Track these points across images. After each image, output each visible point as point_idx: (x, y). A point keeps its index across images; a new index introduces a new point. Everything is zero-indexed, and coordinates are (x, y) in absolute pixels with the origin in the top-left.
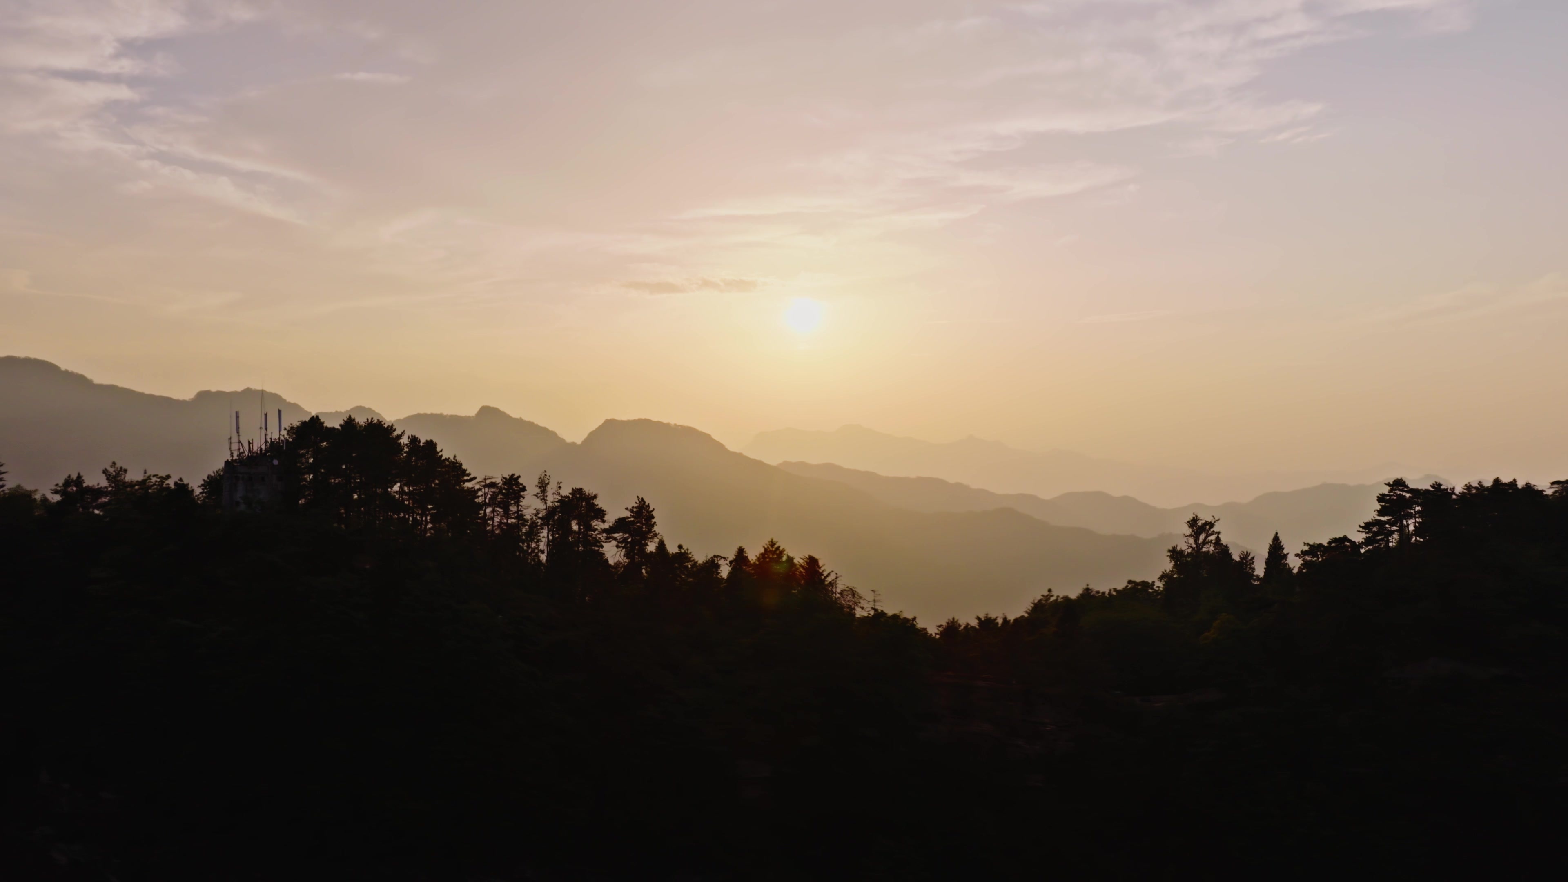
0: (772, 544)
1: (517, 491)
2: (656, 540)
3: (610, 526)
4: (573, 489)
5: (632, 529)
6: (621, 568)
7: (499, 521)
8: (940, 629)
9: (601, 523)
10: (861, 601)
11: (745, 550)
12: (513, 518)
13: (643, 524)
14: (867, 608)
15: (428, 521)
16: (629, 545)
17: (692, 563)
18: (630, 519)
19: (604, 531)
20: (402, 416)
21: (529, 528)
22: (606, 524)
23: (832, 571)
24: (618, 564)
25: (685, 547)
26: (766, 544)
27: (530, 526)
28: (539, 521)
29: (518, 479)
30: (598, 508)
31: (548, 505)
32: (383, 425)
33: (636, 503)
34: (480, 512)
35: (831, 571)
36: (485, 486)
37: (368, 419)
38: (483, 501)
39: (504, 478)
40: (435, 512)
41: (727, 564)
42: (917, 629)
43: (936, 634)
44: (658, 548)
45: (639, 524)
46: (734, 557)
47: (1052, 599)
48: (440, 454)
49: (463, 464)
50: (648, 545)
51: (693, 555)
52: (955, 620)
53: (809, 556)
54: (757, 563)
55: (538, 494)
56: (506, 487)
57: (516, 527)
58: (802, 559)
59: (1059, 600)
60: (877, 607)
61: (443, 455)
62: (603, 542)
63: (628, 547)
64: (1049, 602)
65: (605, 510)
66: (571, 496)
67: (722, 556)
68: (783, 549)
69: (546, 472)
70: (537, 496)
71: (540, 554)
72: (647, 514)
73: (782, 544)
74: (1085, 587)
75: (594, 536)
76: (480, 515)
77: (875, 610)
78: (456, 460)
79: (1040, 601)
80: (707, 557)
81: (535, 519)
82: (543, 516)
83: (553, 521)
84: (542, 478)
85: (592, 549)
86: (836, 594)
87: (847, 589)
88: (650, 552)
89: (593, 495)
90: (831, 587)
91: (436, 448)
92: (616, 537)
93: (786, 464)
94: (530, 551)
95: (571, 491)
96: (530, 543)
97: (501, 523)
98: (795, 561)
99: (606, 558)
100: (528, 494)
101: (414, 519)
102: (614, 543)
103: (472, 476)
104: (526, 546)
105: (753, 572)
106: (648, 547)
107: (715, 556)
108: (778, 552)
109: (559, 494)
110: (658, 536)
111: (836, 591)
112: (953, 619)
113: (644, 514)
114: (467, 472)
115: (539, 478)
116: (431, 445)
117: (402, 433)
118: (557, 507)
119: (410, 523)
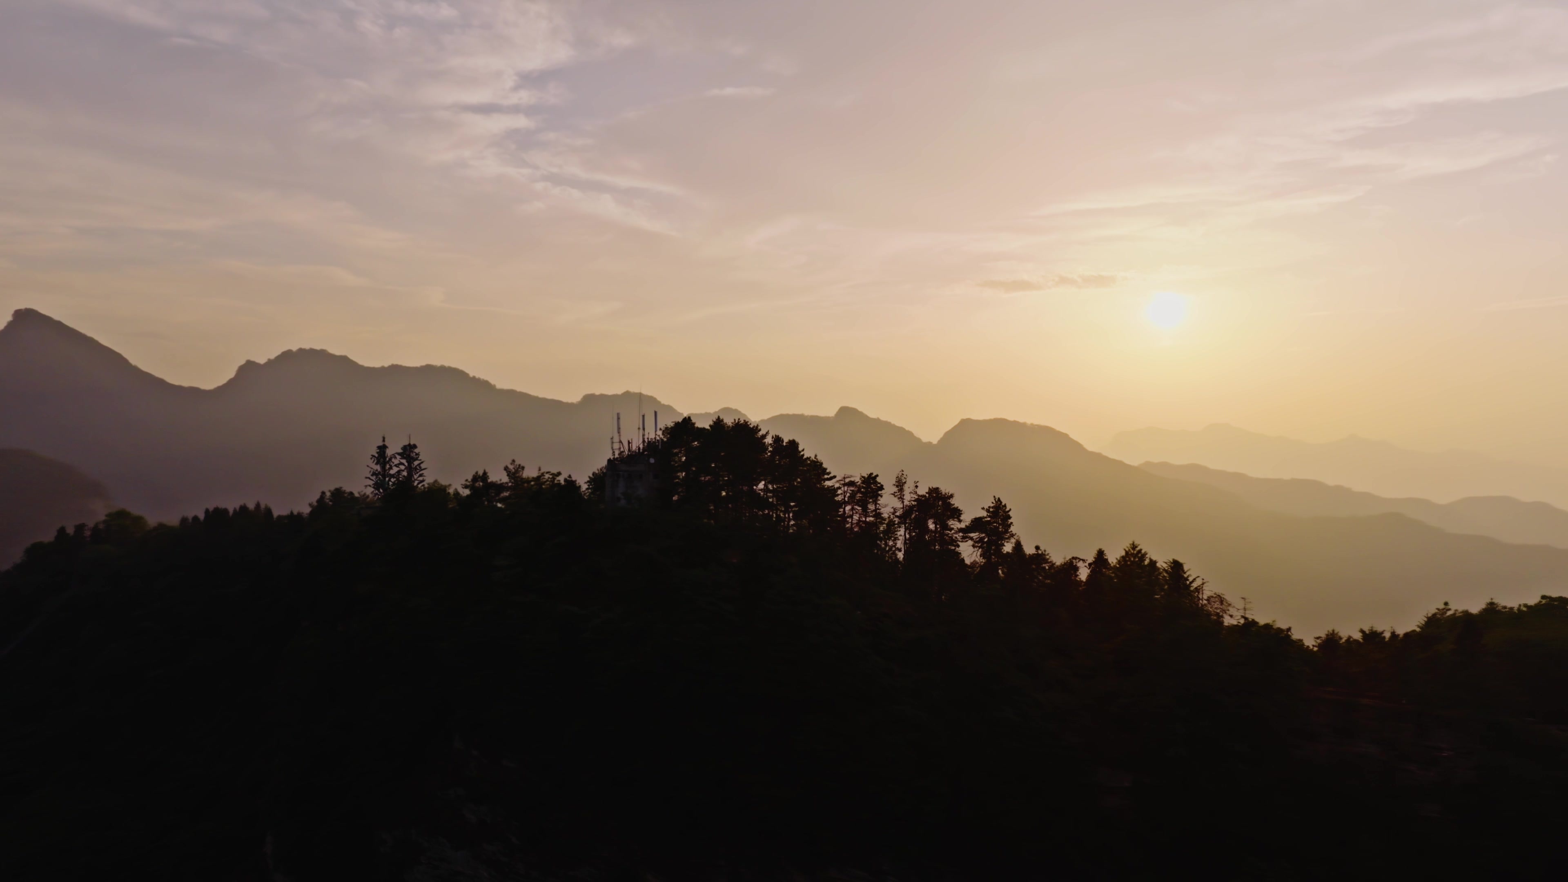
0: (1134, 546)
1: (875, 490)
2: (1013, 540)
3: (966, 525)
4: (929, 488)
5: (988, 529)
6: (977, 568)
7: (858, 519)
8: (1319, 641)
9: (957, 523)
10: (1230, 608)
11: (1105, 552)
12: (871, 516)
13: (1000, 524)
14: (1237, 616)
15: (791, 518)
16: (985, 545)
17: (1050, 564)
18: (986, 519)
19: (961, 530)
20: (766, 417)
21: (886, 526)
22: (962, 523)
23: (1198, 577)
24: (974, 564)
25: (1042, 548)
26: (1127, 547)
27: (887, 525)
28: (897, 520)
29: (876, 478)
30: (954, 508)
31: (905, 504)
32: (749, 425)
33: (993, 503)
34: (840, 510)
35: (1196, 576)
36: (844, 485)
37: (735, 420)
38: (843, 499)
39: (863, 477)
40: (797, 509)
41: (1085, 566)
42: (1292, 640)
43: (1313, 646)
44: (1014, 549)
45: (995, 524)
46: (1094, 560)
47: (1449, 613)
48: (802, 453)
49: (823, 463)
50: (1005, 546)
51: (1050, 557)
52: (1336, 632)
53: (1173, 560)
54: (1118, 566)
55: (895, 493)
56: (864, 486)
57: (875, 525)
58: (1166, 563)
59: (1458, 615)
60: (1247, 616)
61: (805, 454)
62: (960, 541)
63: (984, 547)
64: (1445, 616)
65: (961, 509)
66: (927, 495)
67: (1081, 558)
68: (1145, 552)
69: (903, 471)
70: (894, 495)
71: (897, 552)
72: (1004, 514)
73: (1144, 547)
74: (1489, 601)
75: (950, 535)
76: (840, 513)
77: (1246, 619)
78: (817, 459)
79: (1434, 615)
80: (1065, 558)
81: (892, 518)
82: (900, 515)
83: (910, 519)
84: (900, 477)
85: (948, 548)
86: (1202, 600)
87: (1215, 596)
88: (1007, 552)
89: (949, 495)
90: (1197, 593)
91: (798, 447)
92: (972, 537)
93: (1148, 464)
94: (887, 549)
95: (927, 491)
96: (888, 541)
97: (859, 521)
98: (1158, 565)
99: (962, 557)
100: (886, 493)
101: (778, 516)
102: (970, 543)
103: (832, 475)
104: (883, 544)
105: (1113, 575)
106: (1004, 548)
107: (1073, 558)
108: (1140, 555)
109: (916, 493)
110: (1015, 537)
111: (1203, 598)
112: (1333, 631)
113: (1001, 514)
114: (828, 471)
115: (897, 478)
116: (793, 444)
117: (767, 433)
118: (914, 506)
119: (774, 519)
